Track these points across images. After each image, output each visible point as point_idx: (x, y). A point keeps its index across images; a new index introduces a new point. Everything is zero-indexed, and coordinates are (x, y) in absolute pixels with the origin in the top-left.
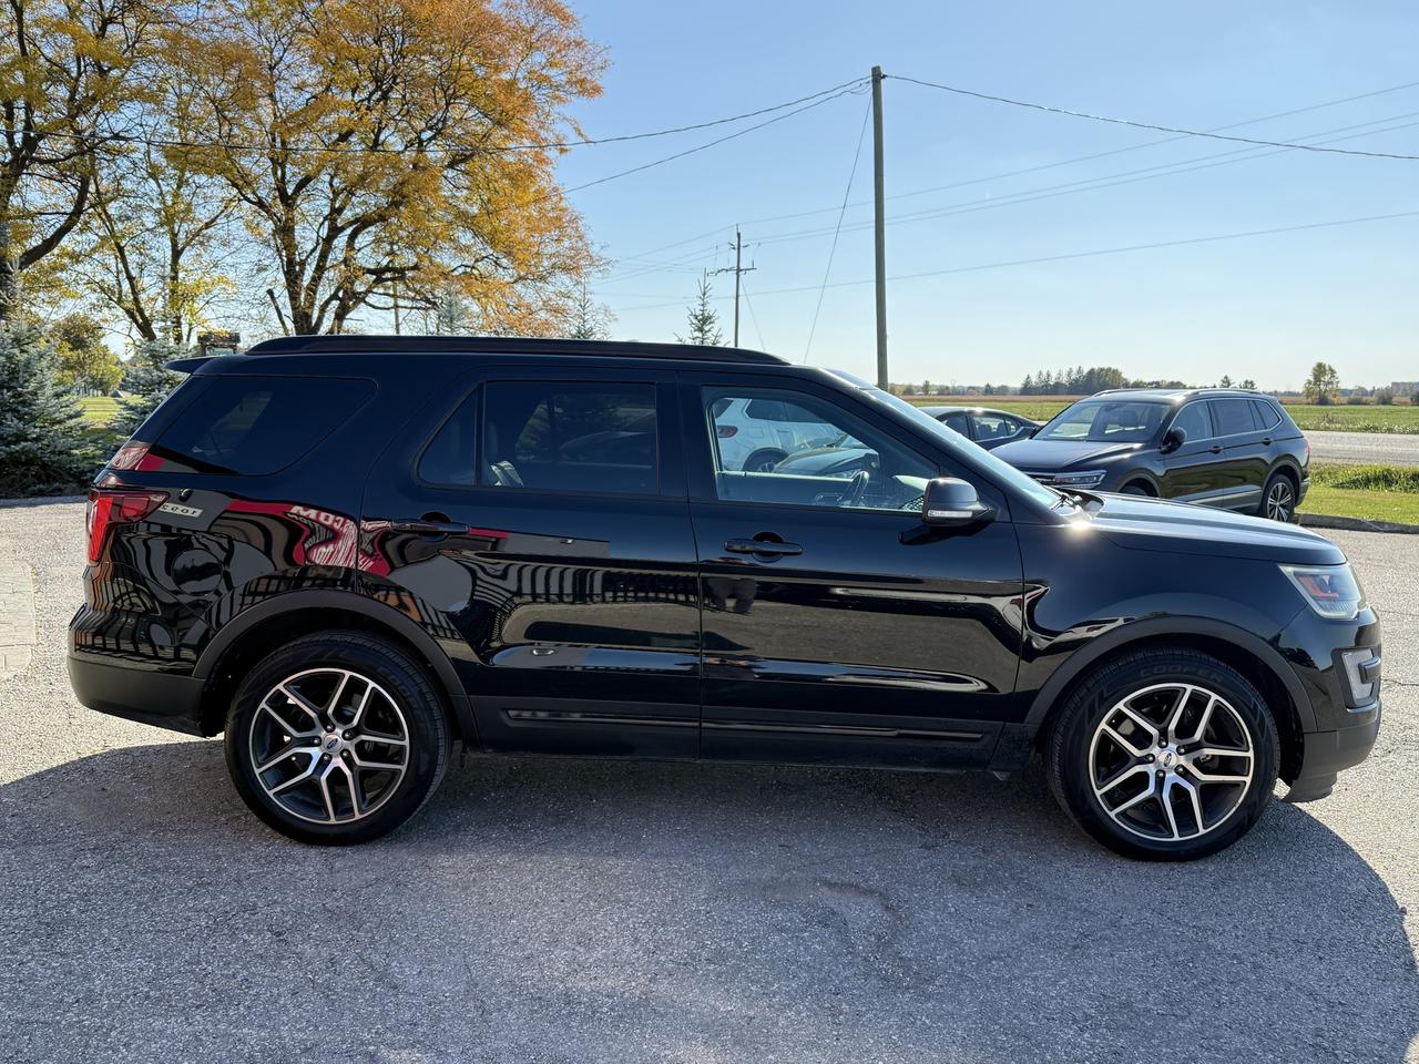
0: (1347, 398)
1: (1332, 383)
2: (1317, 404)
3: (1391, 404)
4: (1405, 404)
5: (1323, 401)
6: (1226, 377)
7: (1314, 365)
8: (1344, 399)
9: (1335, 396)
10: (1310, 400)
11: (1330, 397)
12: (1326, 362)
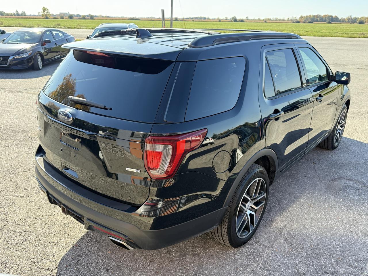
0: (53, 17)
1: (48, 13)
2: (45, 19)
3: (63, 19)
4: (67, 19)
5: (47, 18)
6: (17, 10)
7: (43, 8)
8: (52, 17)
9: (50, 16)
10: (43, 17)
11: (48, 17)
12: (46, 7)
